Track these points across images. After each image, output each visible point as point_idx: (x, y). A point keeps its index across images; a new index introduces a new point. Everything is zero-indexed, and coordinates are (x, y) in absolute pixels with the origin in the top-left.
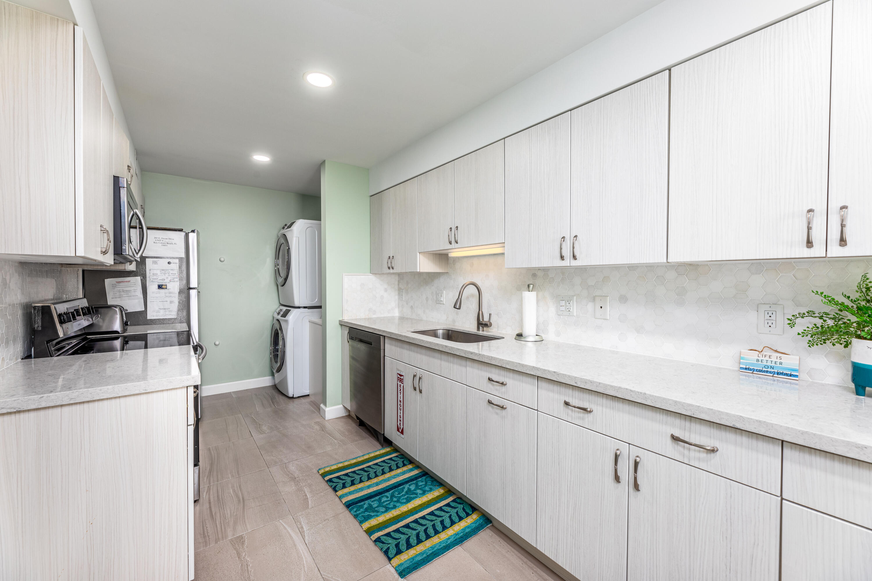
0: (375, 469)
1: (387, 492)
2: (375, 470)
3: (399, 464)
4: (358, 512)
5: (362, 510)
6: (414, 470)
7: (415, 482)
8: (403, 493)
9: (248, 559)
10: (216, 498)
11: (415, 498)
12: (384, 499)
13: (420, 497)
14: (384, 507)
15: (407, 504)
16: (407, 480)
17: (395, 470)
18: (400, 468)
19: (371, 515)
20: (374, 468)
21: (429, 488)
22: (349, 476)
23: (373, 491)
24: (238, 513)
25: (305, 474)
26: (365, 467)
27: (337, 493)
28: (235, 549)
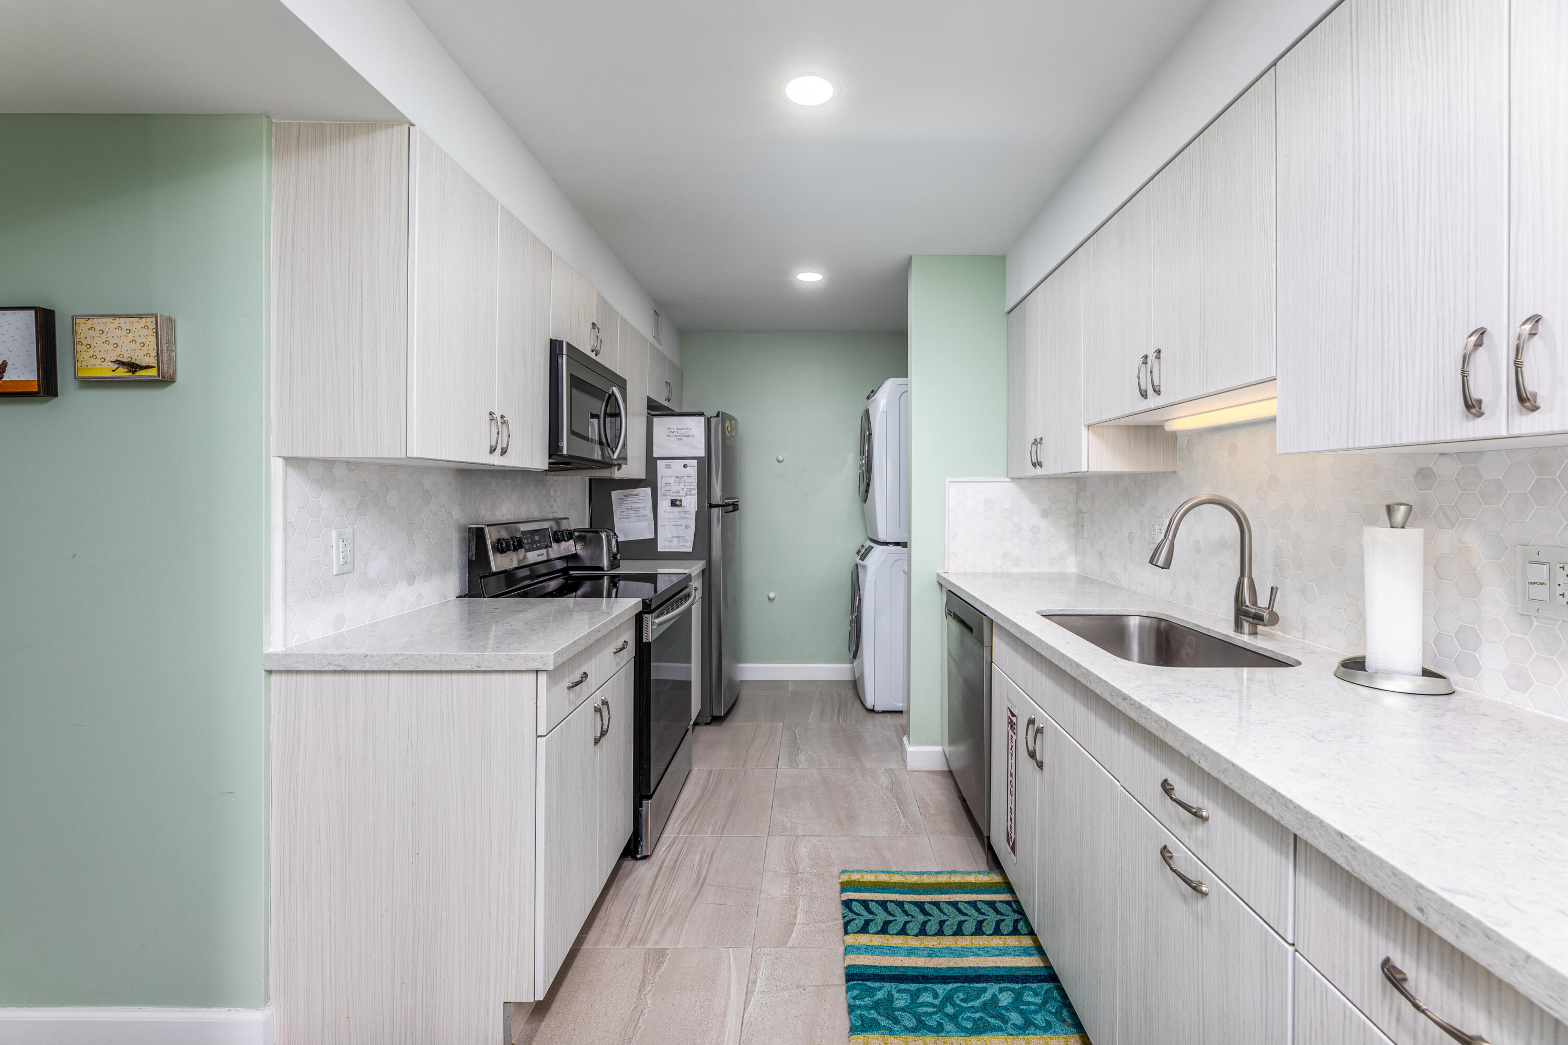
0: (946, 914)
1: (941, 983)
2: (945, 918)
3: (1003, 923)
4: (858, 1002)
5: (868, 1001)
6: (1030, 955)
7: (1017, 986)
8: (976, 1003)
9: (649, 1002)
10: (672, 864)
11: (996, 1030)
12: (926, 997)
13: (1011, 1035)
14: (915, 1018)
15: (970, 1035)
16: (1001, 973)
17: (988, 935)
18: (1002, 935)
19: (879, 1024)
20: (945, 910)
21: (1045, 1020)
22: (886, 910)
23: (915, 965)
24: (683, 904)
25: (815, 871)
26: (928, 902)
27: (847, 937)
28: (644, 971)
